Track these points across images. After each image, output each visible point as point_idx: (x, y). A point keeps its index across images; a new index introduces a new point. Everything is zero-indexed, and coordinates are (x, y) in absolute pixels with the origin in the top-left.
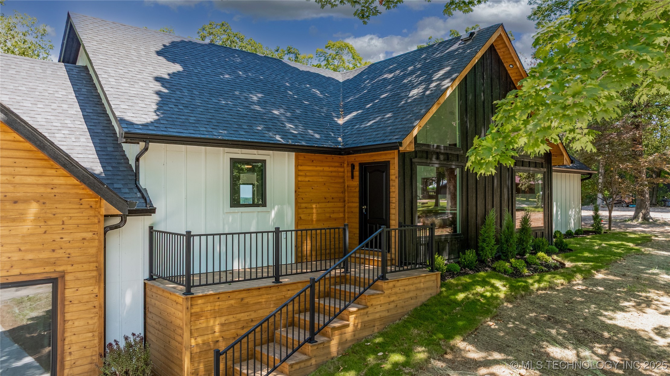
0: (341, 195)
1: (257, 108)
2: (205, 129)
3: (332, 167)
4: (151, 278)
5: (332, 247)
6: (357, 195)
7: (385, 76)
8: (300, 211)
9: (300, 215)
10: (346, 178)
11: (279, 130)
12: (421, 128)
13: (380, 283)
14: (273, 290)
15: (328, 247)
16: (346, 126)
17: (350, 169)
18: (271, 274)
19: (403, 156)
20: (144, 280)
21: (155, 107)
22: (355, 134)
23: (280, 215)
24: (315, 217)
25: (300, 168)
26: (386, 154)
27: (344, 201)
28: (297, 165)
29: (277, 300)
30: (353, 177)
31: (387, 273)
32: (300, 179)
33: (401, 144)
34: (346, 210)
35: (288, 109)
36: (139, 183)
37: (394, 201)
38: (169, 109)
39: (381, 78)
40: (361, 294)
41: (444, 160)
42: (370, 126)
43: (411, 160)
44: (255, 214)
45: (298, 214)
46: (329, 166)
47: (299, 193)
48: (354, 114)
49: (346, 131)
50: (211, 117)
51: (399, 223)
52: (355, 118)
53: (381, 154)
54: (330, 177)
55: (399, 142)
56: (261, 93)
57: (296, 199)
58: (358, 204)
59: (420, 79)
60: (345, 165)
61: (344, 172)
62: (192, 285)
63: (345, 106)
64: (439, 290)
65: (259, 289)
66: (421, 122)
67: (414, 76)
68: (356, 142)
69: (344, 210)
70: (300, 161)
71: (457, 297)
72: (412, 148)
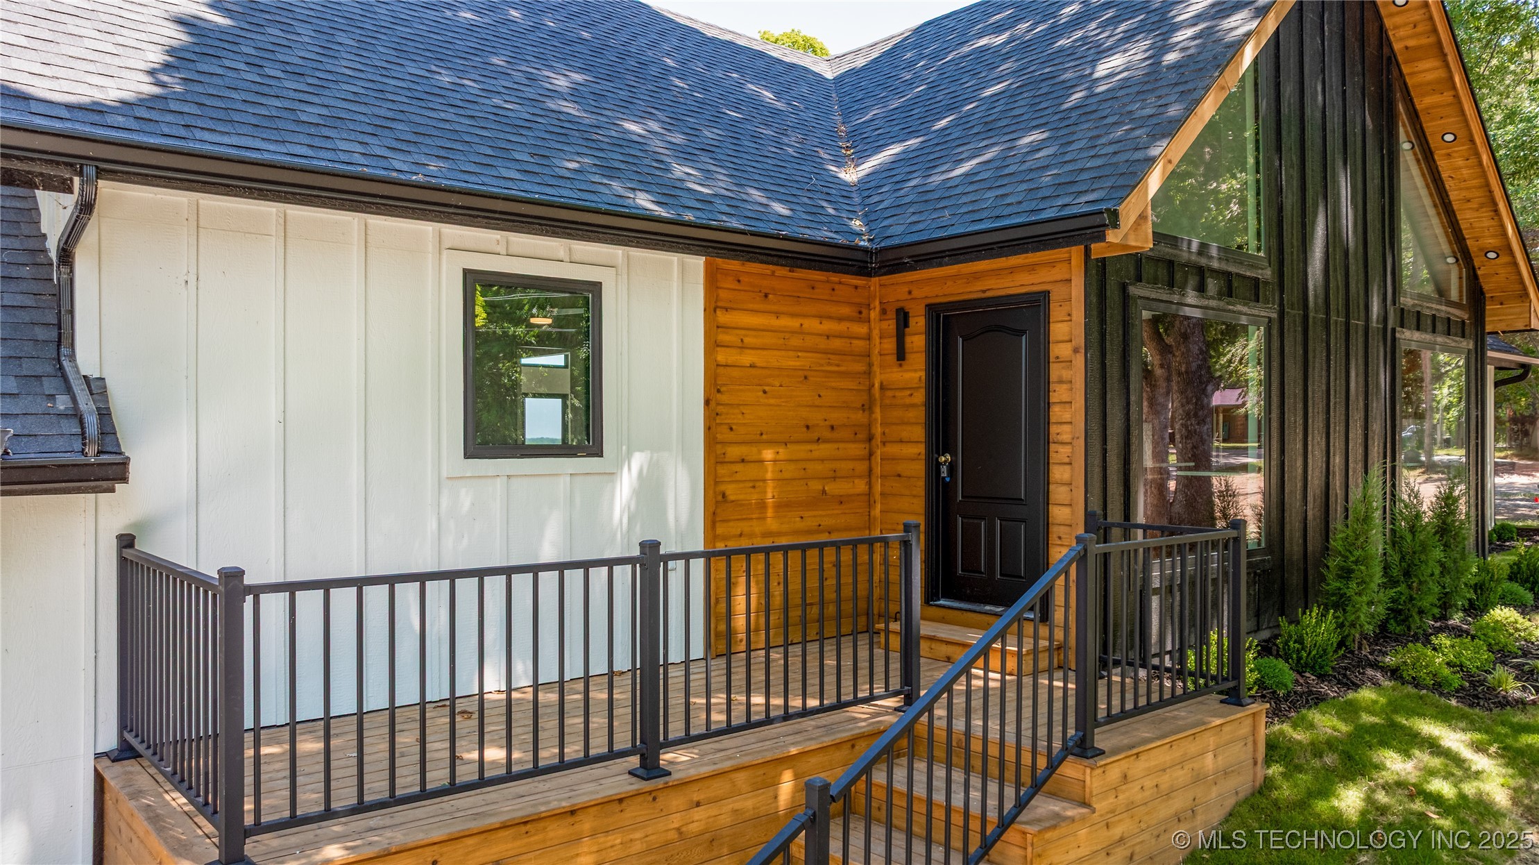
0: (860, 417)
1: (570, 108)
2: (359, 148)
3: (830, 318)
4: (125, 752)
5: (830, 595)
6: (919, 414)
7: (983, 42)
8: (722, 470)
9: (722, 488)
10: (876, 359)
11: (649, 179)
12: (1170, 168)
13: (1071, 769)
14: (633, 812)
15: (813, 597)
16: (873, 184)
17: (890, 325)
18: (623, 740)
19: (1098, 272)
20: (98, 756)
21: (156, 57)
22: (912, 203)
23: (650, 489)
24: (770, 494)
25: (723, 318)
26: (1032, 268)
27: (870, 439)
28: (712, 308)
29: (649, 851)
30: (901, 355)
31: (1099, 725)
32: (721, 357)
33: (1114, 219)
34: (878, 470)
35: (673, 123)
36: (72, 357)
37: (1066, 437)
38: (220, 71)
39: (966, 49)
40: (1005, 823)
41: (1220, 296)
42: (966, 175)
43: (1124, 288)
44: (563, 482)
45: (716, 483)
46: (822, 317)
47: (720, 409)
48: (896, 149)
49: (876, 198)
50: (390, 114)
51: (1089, 516)
52: (898, 161)
53: (1012, 270)
54: (825, 352)
55: (1108, 210)
56: (581, 70)
57: (708, 429)
58: (921, 449)
59: (1123, 27)
60: (874, 315)
61: (869, 338)
62: (249, 820)
63: (851, 135)
64: (1261, 772)
65: (573, 812)
66: (1173, 146)
67: (1093, 25)
68: (921, 226)
69: (870, 470)
70: (723, 294)
71: (1336, 803)
72: (1144, 242)
